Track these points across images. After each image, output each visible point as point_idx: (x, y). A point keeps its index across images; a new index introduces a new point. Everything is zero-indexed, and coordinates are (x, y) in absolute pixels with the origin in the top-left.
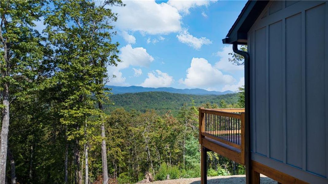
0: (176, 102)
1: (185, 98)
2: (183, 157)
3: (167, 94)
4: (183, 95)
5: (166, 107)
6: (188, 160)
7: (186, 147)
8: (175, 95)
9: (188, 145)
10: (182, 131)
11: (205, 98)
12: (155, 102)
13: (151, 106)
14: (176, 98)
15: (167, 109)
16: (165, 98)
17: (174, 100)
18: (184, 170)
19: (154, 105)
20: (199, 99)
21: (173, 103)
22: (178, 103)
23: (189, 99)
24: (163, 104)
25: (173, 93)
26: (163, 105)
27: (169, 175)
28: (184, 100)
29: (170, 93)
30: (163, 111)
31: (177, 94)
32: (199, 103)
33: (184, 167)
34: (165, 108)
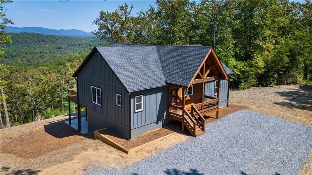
0: (51, 45)
1: (61, 40)
2: (62, 103)
3: (39, 36)
4: (59, 37)
5: (39, 51)
6: (66, 105)
7: (64, 96)
8: (49, 37)
9: (66, 94)
10: (60, 85)
11: (83, 40)
12: (24, 45)
13: (20, 50)
14: (51, 41)
15: (40, 53)
16: (36, 40)
17: (49, 43)
18: (63, 111)
19: (23, 48)
20: (77, 41)
21: (46, 46)
22: (53, 46)
23: (65, 41)
24: (35, 47)
25: (47, 34)
26: (34, 49)
27: (53, 115)
28: (60, 43)
29: (43, 34)
30: (36, 55)
31: (52, 36)
32: (77, 46)
33: (63, 109)
34: (37, 52)
